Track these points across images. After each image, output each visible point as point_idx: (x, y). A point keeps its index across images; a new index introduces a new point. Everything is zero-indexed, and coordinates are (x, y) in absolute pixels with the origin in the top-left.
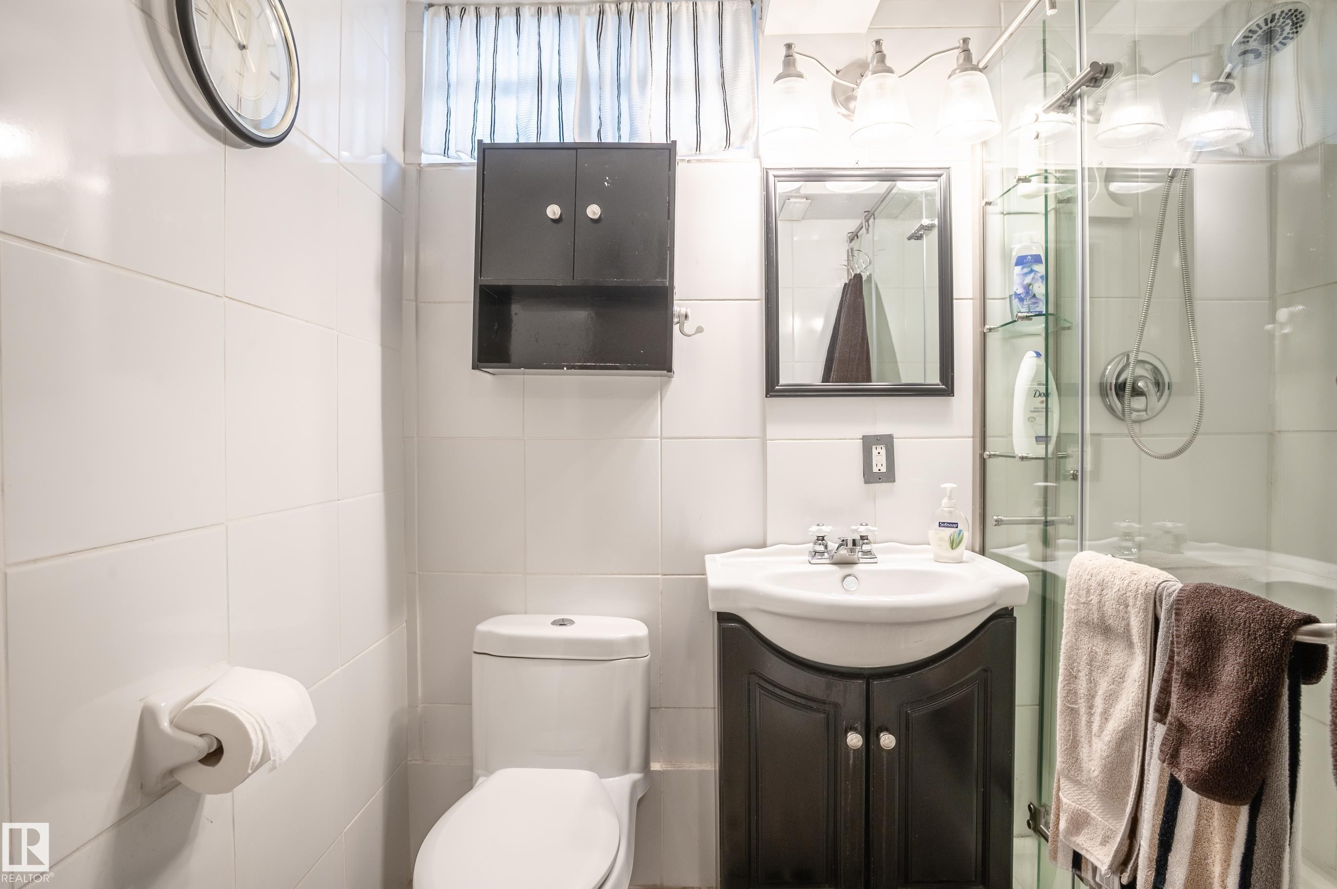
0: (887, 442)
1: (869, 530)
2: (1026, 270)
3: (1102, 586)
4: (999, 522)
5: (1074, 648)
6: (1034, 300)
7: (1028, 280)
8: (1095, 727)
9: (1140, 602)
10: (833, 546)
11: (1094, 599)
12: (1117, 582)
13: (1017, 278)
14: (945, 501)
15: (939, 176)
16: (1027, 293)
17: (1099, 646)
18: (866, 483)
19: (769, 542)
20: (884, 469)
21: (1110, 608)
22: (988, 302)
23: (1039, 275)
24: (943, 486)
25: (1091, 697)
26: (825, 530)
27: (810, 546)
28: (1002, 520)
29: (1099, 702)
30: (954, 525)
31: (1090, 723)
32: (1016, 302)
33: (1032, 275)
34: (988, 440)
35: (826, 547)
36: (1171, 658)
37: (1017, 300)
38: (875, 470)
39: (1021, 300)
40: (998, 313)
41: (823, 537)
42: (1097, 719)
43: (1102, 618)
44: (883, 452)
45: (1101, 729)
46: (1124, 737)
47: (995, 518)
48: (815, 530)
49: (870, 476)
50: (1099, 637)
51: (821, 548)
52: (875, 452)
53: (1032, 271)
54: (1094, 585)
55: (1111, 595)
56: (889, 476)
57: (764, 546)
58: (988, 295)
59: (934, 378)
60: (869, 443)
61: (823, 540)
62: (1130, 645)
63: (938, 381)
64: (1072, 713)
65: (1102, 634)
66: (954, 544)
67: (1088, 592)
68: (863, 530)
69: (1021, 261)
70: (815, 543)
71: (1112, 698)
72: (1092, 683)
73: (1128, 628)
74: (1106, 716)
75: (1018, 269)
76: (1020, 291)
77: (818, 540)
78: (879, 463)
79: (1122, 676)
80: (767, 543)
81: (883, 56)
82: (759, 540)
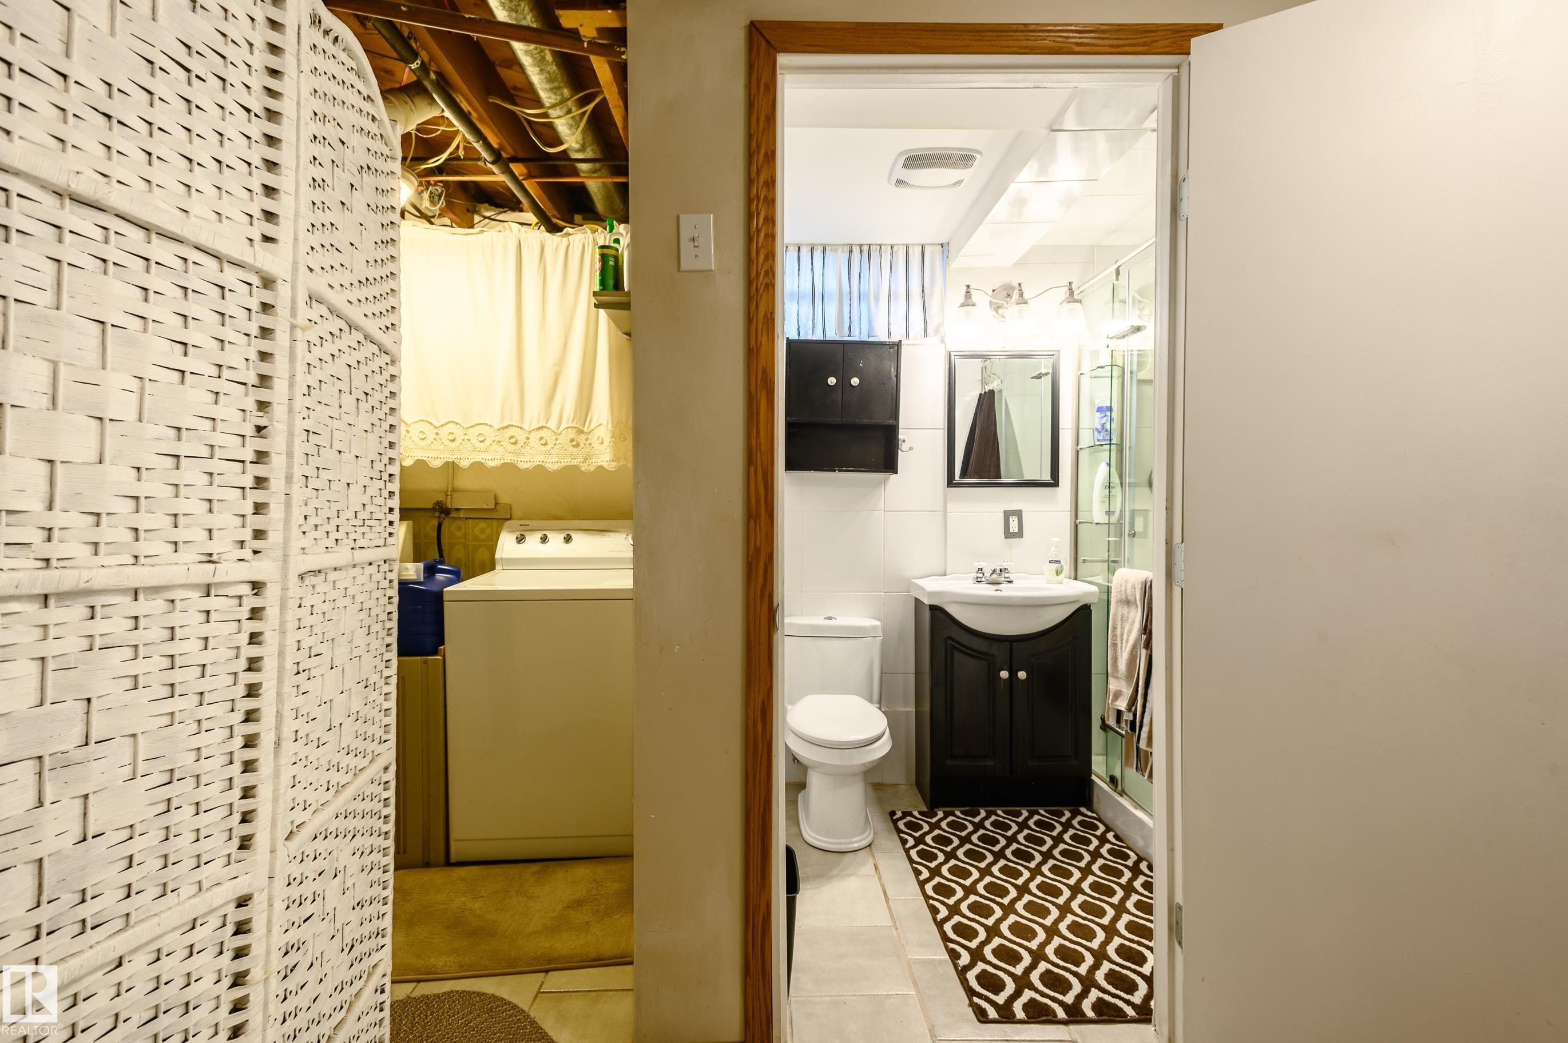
0: (1019, 514)
1: (1008, 565)
2: (1103, 415)
4: (1085, 562)
5: (1116, 614)
7: (1103, 421)
8: (1123, 648)
10: (987, 575)
13: (1097, 420)
14: (1053, 549)
15: (1052, 355)
16: (1103, 428)
18: (1006, 538)
20: (1016, 530)
22: (1080, 431)
24: (1053, 540)
25: (1122, 635)
26: (982, 565)
27: (975, 575)
28: (1087, 560)
29: (1125, 637)
30: (1058, 562)
31: (1121, 647)
32: (1096, 433)
33: (1107, 417)
34: (1079, 513)
35: (983, 574)
38: (1011, 530)
39: (1099, 432)
40: (1086, 440)
41: (981, 569)
42: (1124, 644)
44: (1016, 520)
45: (1126, 648)
47: (1083, 558)
48: (977, 565)
49: (1008, 534)
51: (981, 575)
52: (1011, 519)
56: (1020, 534)
57: (945, 575)
58: (1080, 427)
59: (1047, 477)
60: (1007, 514)
61: (981, 571)
63: (1049, 478)
64: (1115, 645)
66: (1059, 572)
68: (1005, 565)
69: (1100, 410)
70: (977, 573)
72: (1122, 627)
74: (1128, 641)
75: (1098, 414)
76: (1099, 427)
77: (979, 571)
78: (1014, 526)
79: (1134, 622)
80: (948, 573)
81: (1022, 293)
82: (942, 572)
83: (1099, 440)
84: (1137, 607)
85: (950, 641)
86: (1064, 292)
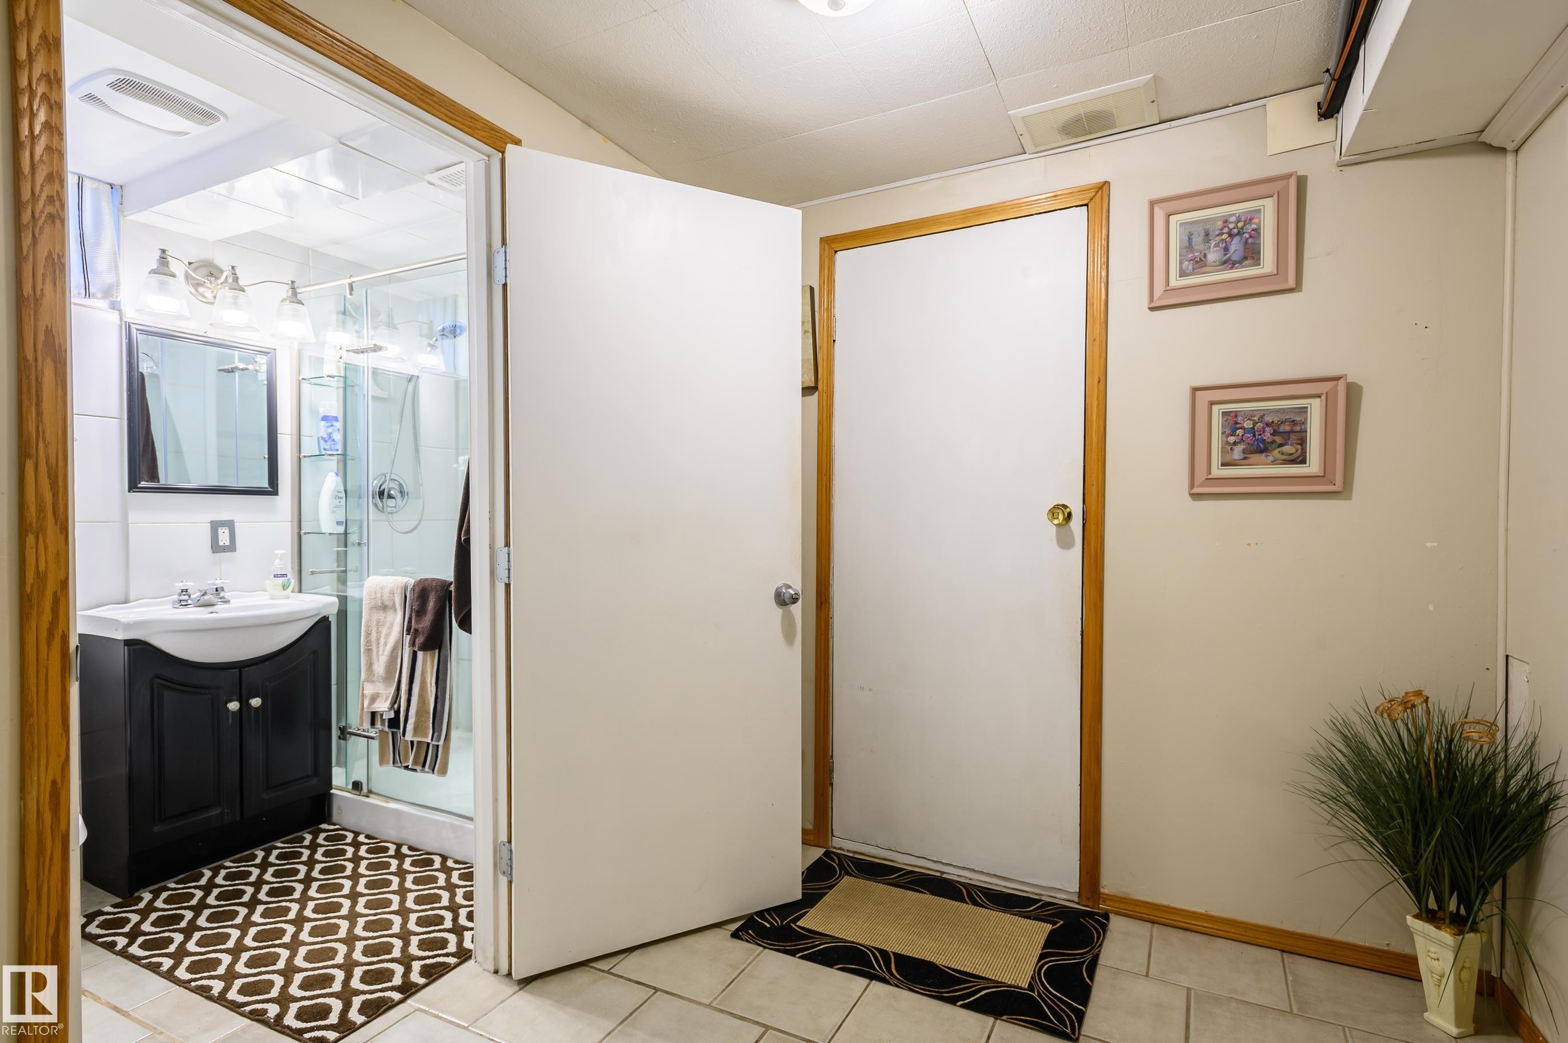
0: (230, 525)
1: (223, 583)
2: (329, 424)
3: (382, 588)
4: (313, 573)
5: (369, 620)
6: (333, 443)
7: (330, 430)
8: (381, 652)
9: (399, 590)
10: (195, 595)
11: (379, 595)
12: (389, 585)
13: (323, 430)
14: (277, 561)
15: (268, 353)
16: (330, 438)
17: (381, 615)
18: (213, 552)
20: (228, 543)
21: (386, 597)
22: (302, 437)
23: (337, 428)
24: (277, 552)
25: (378, 639)
26: (189, 585)
27: (176, 597)
28: (314, 571)
29: (382, 641)
30: (284, 575)
31: (378, 651)
32: (322, 442)
33: (332, 428)
34: (302, 522)
35: (190, 596)
36: (412, 608)
37: (323, 441)
38: (221, 543)
39: (326, 441)
40: (309, 447)
41: (187, 590)
42: (381, 648)
43: (383, 603)
44: (227, 531)
45: (384, 651)
46: (393, 651)
47: (311, 570)
48: (180, 586)
49: (216, 547)
51: (186, 597)
52: (220, 531)
53: (332, 425)
56: (230, 547)
57: (126, 602)
58: (302, 434)
59: (264, 484)
60: (215, 526)
61: (187, 592)
63: (267, 486)
64: (369, 651)
65: (383, 610)
66: (284, 587)
67: (376, 593)
68: (219, 583)
69: (325, 418)
70: (180, 595)
71: (388, 636)
72: (378, 632)
73: (394, 604)
74: (385, 644)
75: (323, 423)
76: (325, 436)
77: (182, 592)
78: (224, 538)
79: (392, 625)
80: (131, 599)
81: (237, 278)
82: (122, 598)
83: (325, 449)
84: (395, 610)
85: (157, 681)
86: (285, 291)
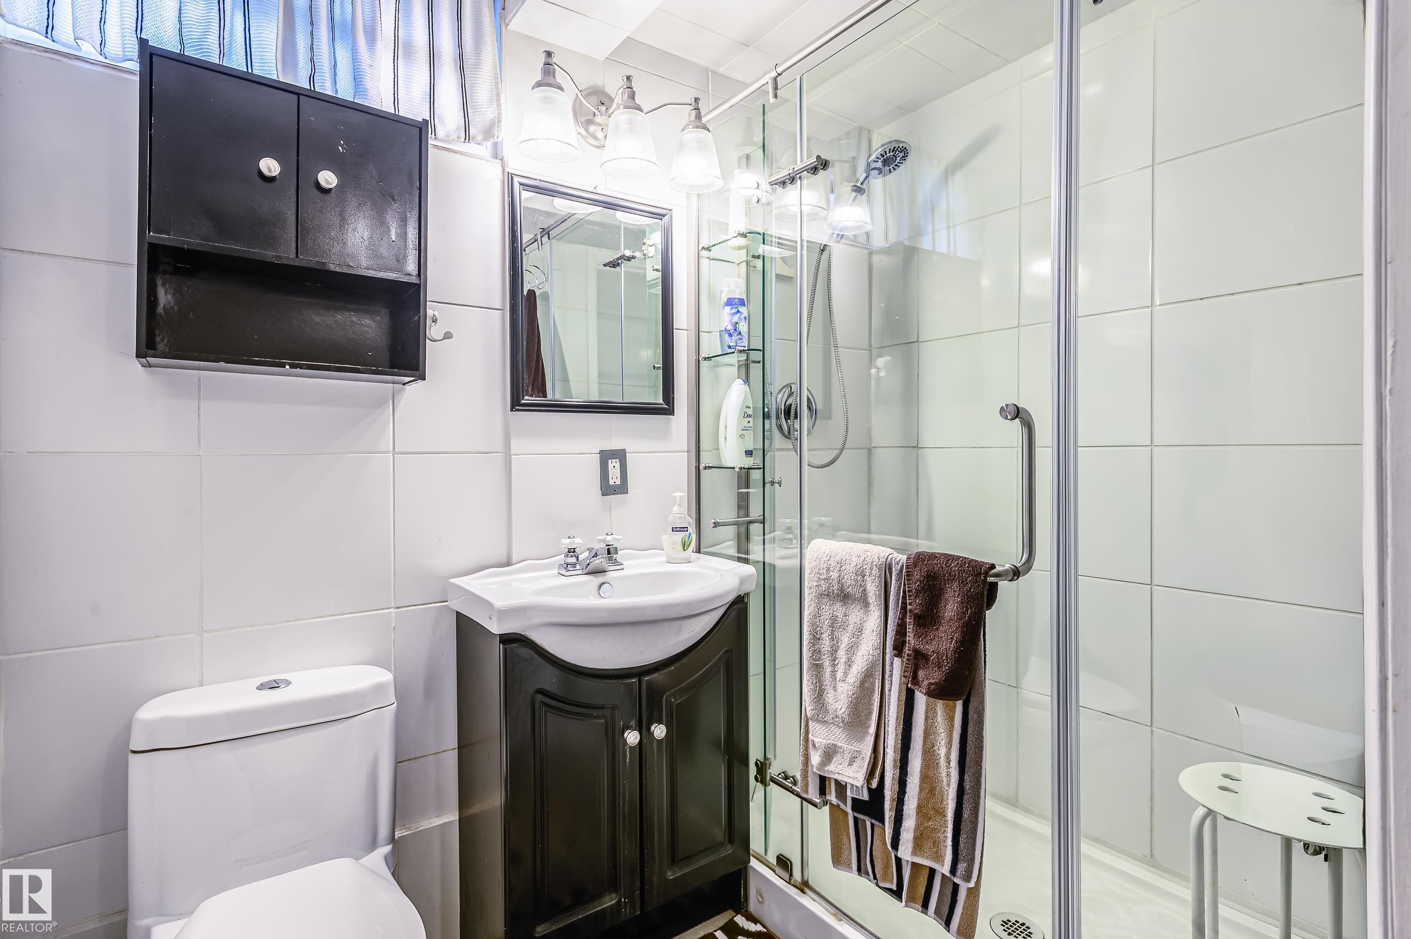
0: (621, 455)
1: (615, 539)
2: (734, 311)
3: (840, 563)
4: (716, 525)
5: (817, 616)
6: (739, 337)
7: (736, 318)
8: (839, 675)
9: (875, 571)
10: (584, 555)
12: (854, 559)
13: (726, 318)
14: (675, 509)
15: (664, 217)
16: (734, 329)
18: (603, 495)
19: (514, 560)
20: (618, 482)
21: (848, 580)
22: (701, 332)
23: (743, 316)
24: (674, 495)
26: (578, 542)
27: (560, 559)
28: (718, 523)
30: (683, 529)
33: (739, 314)
34: (701, 453)
35: (578, 559)
36: (904, 607)
37: (727, 335)
38: (611, 483)
39: (730, 335)
40: (710, 345)
41: (574, 549)
42: (841, 669)
43: (842, 589)
44: (618, 465)
45: (846, 674)
46: (868, 675)
47: (713, 520)
48: (566, 543)
49: (607, 489)
50: (839, 604)
51: (574, 560)
52: (610, 466)
53: (738, 311)
54: (833, 564)
55: (850, 568)
56: (622, 488)
57: (508, 563)
58: (701, 327)
59: (658, 398)
60: (605, 456)
61: (574, 552)
62: (866, 604)
63: (661, 401)
65: (841, 601)
66: (685, 546)
67: (828, 569)
69: (730, 302)
70: (566, 557)
71: (852, 649)
73: (864, 594)
74: (849, 663)
75: (728, 308)
76: (729, 327)
77: (569, 552)
78: (614, 477)
79: (860, 631)
83: (729, 346)
85: (539, 697)
